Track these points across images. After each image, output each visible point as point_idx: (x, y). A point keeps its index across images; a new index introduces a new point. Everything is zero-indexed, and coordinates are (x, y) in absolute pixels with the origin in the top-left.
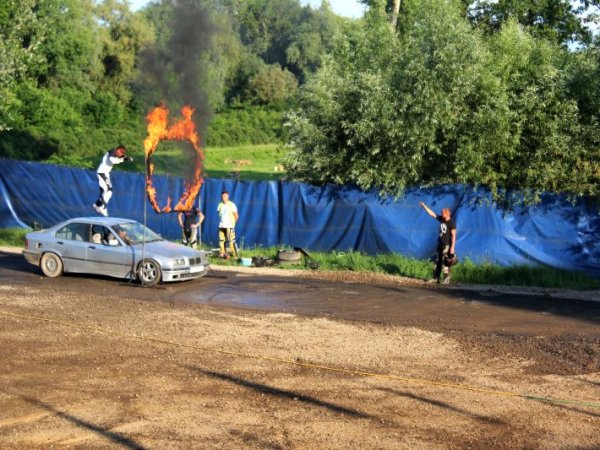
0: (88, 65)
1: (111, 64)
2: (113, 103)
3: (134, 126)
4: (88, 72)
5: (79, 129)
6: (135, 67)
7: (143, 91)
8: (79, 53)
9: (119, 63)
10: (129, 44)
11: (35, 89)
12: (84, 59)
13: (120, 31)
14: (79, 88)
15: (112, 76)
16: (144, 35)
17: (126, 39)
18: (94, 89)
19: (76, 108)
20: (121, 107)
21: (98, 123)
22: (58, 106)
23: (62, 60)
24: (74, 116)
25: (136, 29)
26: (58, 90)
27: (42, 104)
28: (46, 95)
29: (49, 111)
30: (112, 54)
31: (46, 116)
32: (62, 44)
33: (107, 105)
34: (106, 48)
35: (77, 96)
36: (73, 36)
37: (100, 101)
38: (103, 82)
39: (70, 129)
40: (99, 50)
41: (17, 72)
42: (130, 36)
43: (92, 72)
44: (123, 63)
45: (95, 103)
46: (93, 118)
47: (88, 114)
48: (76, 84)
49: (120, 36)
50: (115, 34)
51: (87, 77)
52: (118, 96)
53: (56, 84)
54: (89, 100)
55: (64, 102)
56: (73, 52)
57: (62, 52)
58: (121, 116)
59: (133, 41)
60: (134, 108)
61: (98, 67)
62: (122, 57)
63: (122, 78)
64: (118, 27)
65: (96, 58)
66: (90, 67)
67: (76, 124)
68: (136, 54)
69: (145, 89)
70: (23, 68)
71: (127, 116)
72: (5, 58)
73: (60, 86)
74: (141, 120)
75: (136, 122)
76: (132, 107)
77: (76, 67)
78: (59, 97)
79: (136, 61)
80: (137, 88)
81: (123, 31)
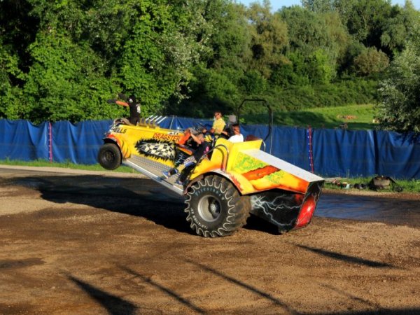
0: (241, 51)
1: (257, 50)
2: (259, 77)
3: (273, 93)
4: (242, 56)
5: (235, 96)
6: (274, 52)
7: (279, 69)
8: (235, 44)
9: (263, 49)
10: (270, 36)
11: (205, 69)
12: (238, 47)
13: (263, 27)
14: (236, 68)
15: (258, 58)
16: (280, 30)
17: (267, 33)
18: (245, 68)
19: (234, 82)
20: (264, 80)
21: (248, 91)
22: (221, 81)
23: (223, 49)
24: (232, 87)
25: (274, 25)
26: (221, 69)
27: (210, 79)
28: (212, 73)
29: (215, 84)
30: (258, 43)
31: (213, 87)
32: (223, 37)
33: (255, 79)
34: (253, 39)
35: (234, 74)
36: (231, 32)
37: (250, 77)
38: (252, 63)
39: (229, 96)
40: (249, 41)
41: (193, 59)
42: (270, 31)
43: (244, 56)
44: (265, 49)
45: (246, 78)
46: (245, 88)
47: (241, 86)
48: (233, 65)
49: (263, 31)
50: (260, 29)
51: (241, 60)
52: (262, 73)
53: (220, 65)
54: (242, 76)
55: (225, 78)
56: (231, 43)
57: (223, 42)
58: (264, 87)
59: (272, 34)
60: (273, 81)
61: (248, 53)
62: (265, 45)
63: (264, 60)
64: (262, 25)
65: (247, 46)
66: (243, 53)
67: (234, 93)
68: (275, 43)
69: (281, 67)
70: (197, 56)
71: (269, 86)
72: (185, 50)
73: (222, 67)
74: (278, 89)
75: (275, 90)
76: (272, 80)
77: (233, 53)
78: (222, 74)
79: (274, 48)
80: (275, 67)
81: (265, 27)
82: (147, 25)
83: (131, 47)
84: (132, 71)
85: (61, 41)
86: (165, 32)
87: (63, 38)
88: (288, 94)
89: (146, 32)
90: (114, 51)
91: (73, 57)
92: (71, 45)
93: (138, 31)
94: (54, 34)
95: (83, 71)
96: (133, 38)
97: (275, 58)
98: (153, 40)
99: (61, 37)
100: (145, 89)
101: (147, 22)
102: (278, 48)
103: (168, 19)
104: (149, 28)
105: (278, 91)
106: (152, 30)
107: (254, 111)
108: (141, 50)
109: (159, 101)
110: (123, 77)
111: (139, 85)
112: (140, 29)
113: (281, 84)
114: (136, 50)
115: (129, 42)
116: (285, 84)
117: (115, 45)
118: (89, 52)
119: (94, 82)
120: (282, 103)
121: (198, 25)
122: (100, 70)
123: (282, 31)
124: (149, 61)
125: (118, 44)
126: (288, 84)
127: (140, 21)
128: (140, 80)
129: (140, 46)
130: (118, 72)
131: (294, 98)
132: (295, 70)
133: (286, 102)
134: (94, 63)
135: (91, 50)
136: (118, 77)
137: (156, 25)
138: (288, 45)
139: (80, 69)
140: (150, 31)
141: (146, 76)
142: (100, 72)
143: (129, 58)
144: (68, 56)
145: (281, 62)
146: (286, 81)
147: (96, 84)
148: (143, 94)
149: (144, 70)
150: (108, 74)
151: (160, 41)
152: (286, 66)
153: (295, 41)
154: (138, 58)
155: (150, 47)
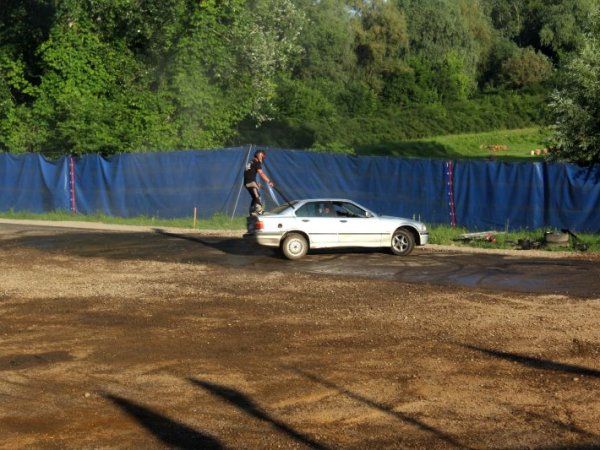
0: (340, 55)
1: (363, 53)
2: (367, 92)
3: (387, 114)
4: (341, 62)
5: (333, 119)
6: (387, 55)
7: (395, 80)
8: (331, 44)
9: (371, 52)
10: (381, 32)
11: (289, 81)
12: (336, 49)
13: (371, 20)
14: (333, 79)
15: (365, 65)
16: (395, 24)
17: (377, 28)
18: (346, 78)
19: (330, 99)
20: (375, 96)
21: (352, 113)
22: (312, 97)
23: (315, 51)
24: (328, 106)
25: (388, 18)
26: (312, 81)
27: (296, 95)
28: (301, 86)
29: (303, 102)
30: (364, 43)
31: (301, 107)
32: (315, 35)
33: (361, 94)
34: (358, 38)
35: (331, 87)
36: (326, 26)
37: (354, 91)
38: (355, 71)
39: (324, 119)
40: (351, 40)
42: (382, 25)
43: (345, 61)
44: (375, 52)
45: (348, 93)
46: (347, 108)
47: (340, 104)
48: (329, 75)
49: (371, 25)
50: (367, 23)
51: (340, 67)
52: (370, 85)
53: (310, 74)
54: (343, 90)
55: (317, 93)
56: (326, 43)
57: (315, 43)
58: (374, 105)
59: (384, 29)
60: (387, 97)
61: (351, 57)
62: (374, 46)
63: (374, 67)
64: (370, 16)
65: (348, 48)
66: (342, 58)
67: (330, 114)
68: (388, 42)
69: (397, 77)
70: (284, 59)
71: (381, 104)
72: (266, 50)
73: (313, 77)
74: (393, 107)
75: (390, 111)
76: (385, 95)
77: (329, 58)
78: (313, 88)
79: (388, 50)
80: (389, 77)
81: (375, 20)
82: (210, 14)
83: (188, 46)
84: (190, 81)
85: (85, 39)
86: (236, 23)
87: (89, 34)
88: (408, 115)
89: (208, 25)
90: (163, 53)
91: (103, 62)
92: (101, 45)
93: (198, 24)
94: (75, 28)
95: (119, 82)
96: (190, 34)
97: (389, 65)
98: (219, 37)
99: (86, 33)
100: (209, 107)
101: (211, 9)
102: (394, 49)
103: (241, 5)
104: (214, 19)
105: (395, 111)
106: (217, 21)
107: (359, 140)
108: (202, 50)
109: (228, 124)
110: (176, 90)
111: (200, 102)
112: (200, 19)
113: (399, 100)
114: (196, 51)
115: (185, 39)
116: (405, 102)
117: (164, 44)
118: (127, 54)
119: (134, 98)
120: (400, 128)
121: (283, 13)
122: (143, 80)
123: (400, 25)
124: (213, 66)
125: (169, 43)
126: (408, 101)
127: (200, 9)
128: (201, 94)
129: (200, 44)
130: (170, 82)
131: (417, 121)
132: (417, 81)
133: (406, 127)
134: (134, 70)
135: (129, 51)
136: (170, 90)
137: (224, 14)
138: (407, 46)
139: (114, 79)
140: (215, 23)
141: (210, 88)
142: (142, 83)
143: (184, 63)
144: (96, 60)
145: (397, 70)
146: (404, 97)
147: (137, 101)
148: (206, 115)
149: (207, 80)
150: (154, 87)
151: (230, 38)
152: (405, 76)
153: (417, 39)
154: (198, 62)
155: (215, 46)
